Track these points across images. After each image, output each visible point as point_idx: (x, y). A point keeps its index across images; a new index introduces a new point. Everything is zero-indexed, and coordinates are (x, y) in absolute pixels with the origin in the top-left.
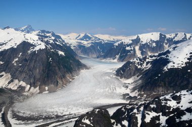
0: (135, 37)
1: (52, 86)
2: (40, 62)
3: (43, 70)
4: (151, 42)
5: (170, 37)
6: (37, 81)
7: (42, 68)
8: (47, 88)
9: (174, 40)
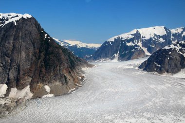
0: (134, 32)
1: (58, 83)
2: (27, 39)
3: (35, 54)
4: (156, 37)
5: (176, 32)
6: (24, 75)
7: (31, 50)
8: (47, 88)
9: (182, 35)
